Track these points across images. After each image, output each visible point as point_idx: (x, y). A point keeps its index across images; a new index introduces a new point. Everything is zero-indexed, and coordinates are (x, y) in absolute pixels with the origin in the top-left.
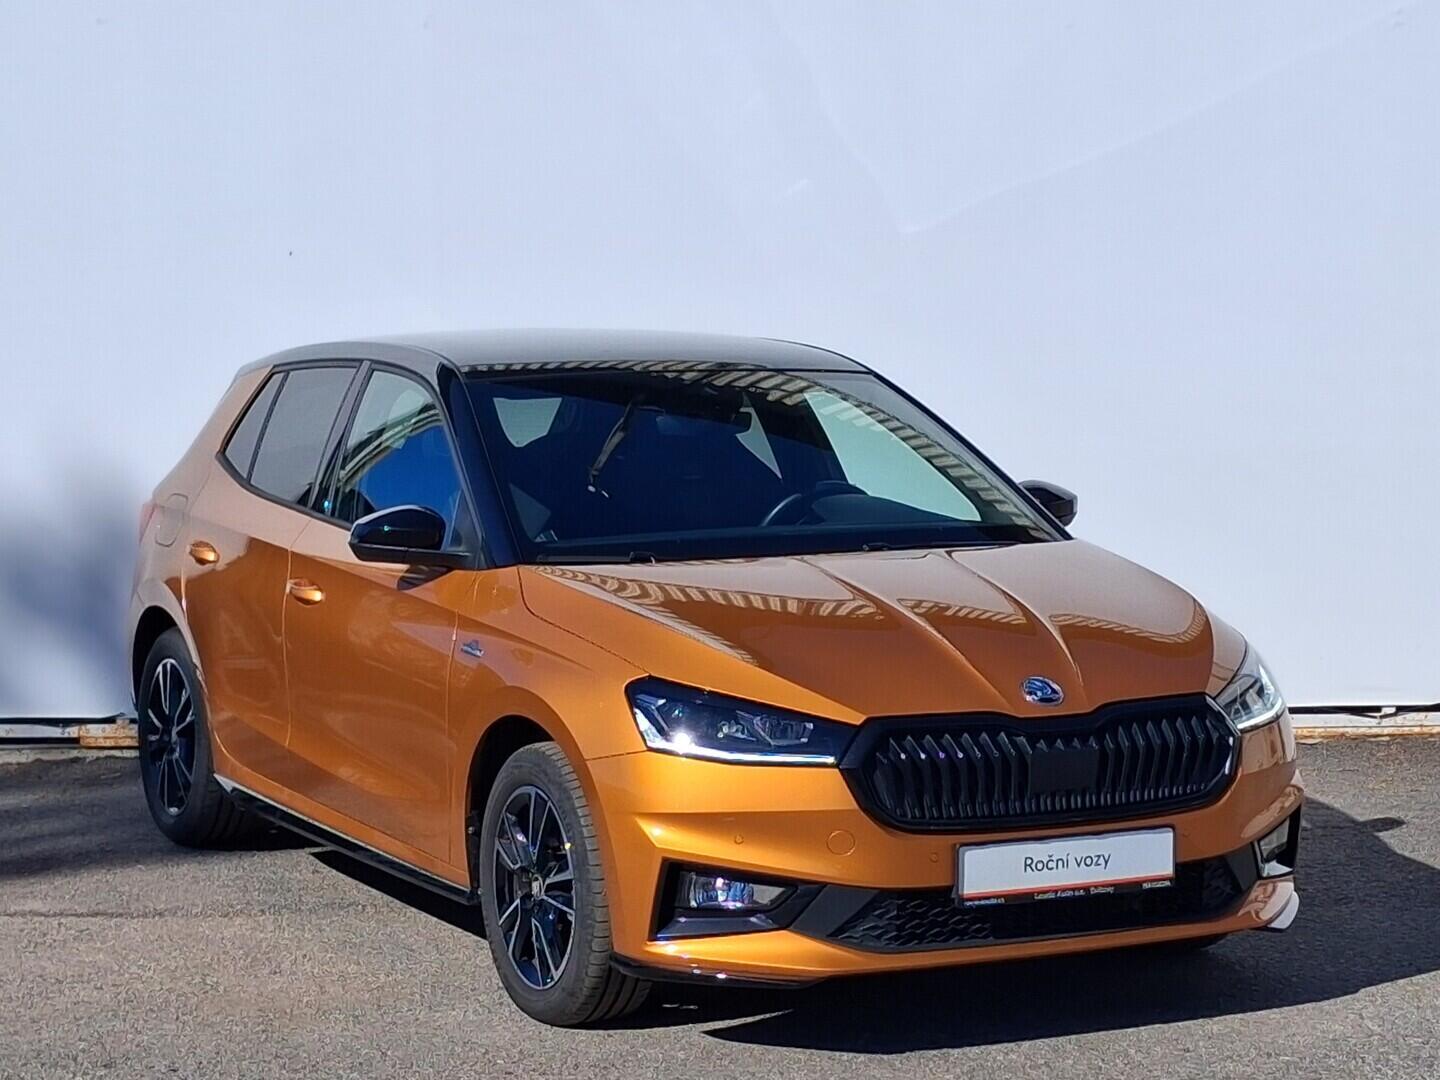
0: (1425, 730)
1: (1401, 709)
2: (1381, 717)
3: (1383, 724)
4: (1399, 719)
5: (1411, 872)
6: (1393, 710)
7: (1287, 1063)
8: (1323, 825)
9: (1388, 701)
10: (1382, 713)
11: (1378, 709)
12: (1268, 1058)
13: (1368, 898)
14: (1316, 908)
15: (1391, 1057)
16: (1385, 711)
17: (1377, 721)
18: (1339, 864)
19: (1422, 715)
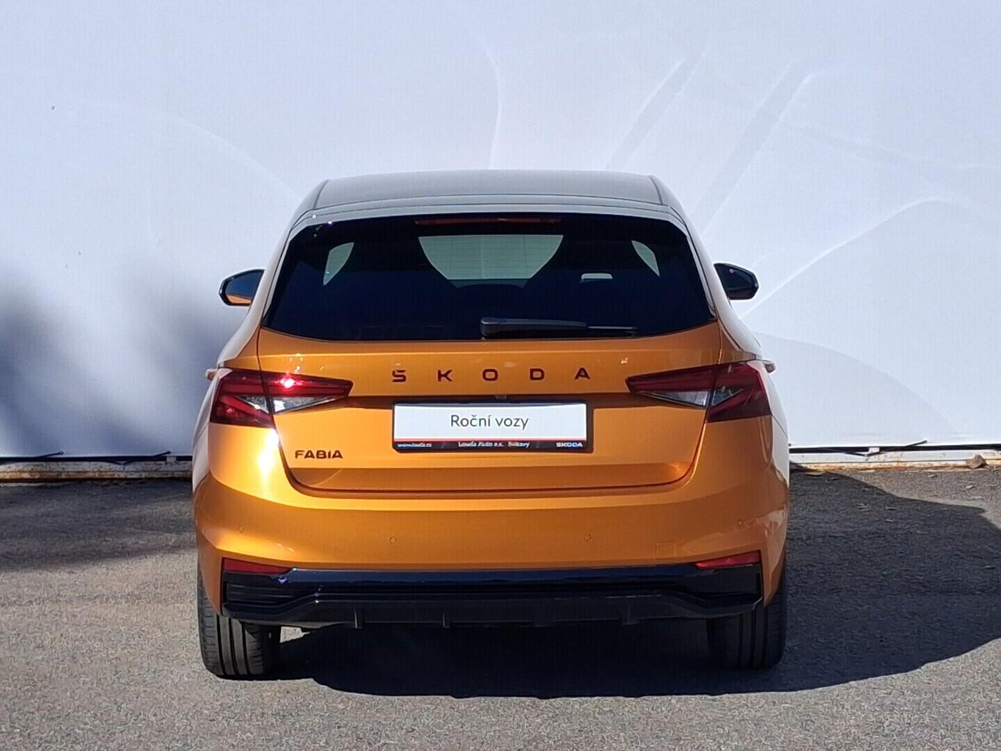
0: (900, 464)
1: (884, 449)
2: (869, 455)
3: (869, 460)
4: (882, 457)
5: (885, 570)
6: (877, 450)
7: (787, 709)
8: (823, 535)
9: (874, 443)
10: (870, 452)
11: (866, 449)
12: (774, 706)
13: (852, 588)
14: (814, 596)
15: (863, 704)
16: (871, 451)
17: (865, 458)
18: (833, 564)
19: (899, 453)
